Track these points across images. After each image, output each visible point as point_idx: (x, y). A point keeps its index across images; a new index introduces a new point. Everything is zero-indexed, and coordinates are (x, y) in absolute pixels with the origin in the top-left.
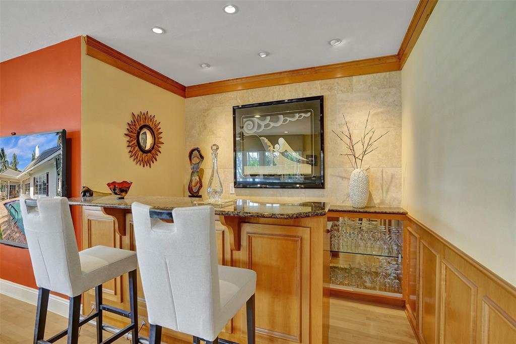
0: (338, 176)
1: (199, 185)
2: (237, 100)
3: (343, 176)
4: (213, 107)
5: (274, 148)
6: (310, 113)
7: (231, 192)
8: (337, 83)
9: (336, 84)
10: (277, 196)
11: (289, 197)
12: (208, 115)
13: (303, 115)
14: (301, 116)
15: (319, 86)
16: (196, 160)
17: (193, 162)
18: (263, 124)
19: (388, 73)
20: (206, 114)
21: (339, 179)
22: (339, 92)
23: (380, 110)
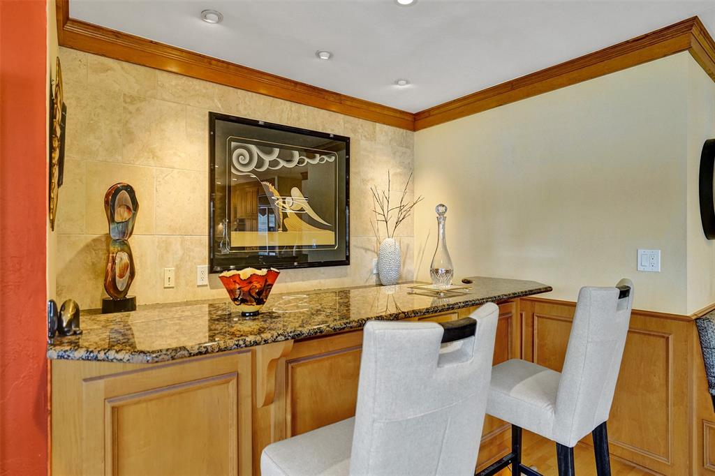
0: (362, 248)
1: (128, 274)
2: (213, 100)
3: (366, 247)
4: (153, 97)
5: (284, 203)
6: (334, 157)
7: (200, 283)
8: (362, 125)
9: (360, 126)
10: (286, 282)
11: (303, 280)
12: (138, 110)
13: (326, 158)
14: (323, 159)
15: (342, 122)
16: (121, 214)
17: (117, 218)
18: (267, 159)
19: (405, 131)
20: (131, 108)
21: (363, 251)
22: (364, 138)
23: (398, 170)
